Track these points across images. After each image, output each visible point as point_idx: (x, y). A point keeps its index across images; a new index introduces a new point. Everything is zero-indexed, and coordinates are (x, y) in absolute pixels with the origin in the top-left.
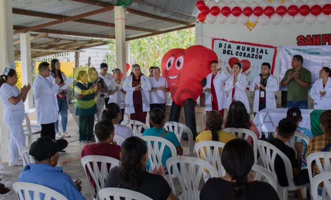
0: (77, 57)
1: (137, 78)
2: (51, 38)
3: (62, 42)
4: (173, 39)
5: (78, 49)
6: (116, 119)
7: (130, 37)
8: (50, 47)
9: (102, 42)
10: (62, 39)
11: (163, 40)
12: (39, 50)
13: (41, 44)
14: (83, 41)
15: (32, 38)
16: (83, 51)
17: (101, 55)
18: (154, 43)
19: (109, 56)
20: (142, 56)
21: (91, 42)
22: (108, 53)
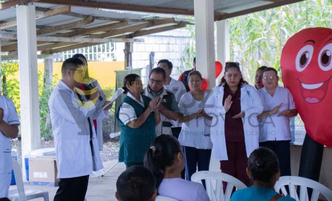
0: (128, 53)
1: (234, 90)
2: (76, 15)
3: (97, 23)
4: (318, 14)
5: (131, 36)
6: (173, 167)
7: (229, 11)
8: (77, 32)
9: (174, 22)
10: (97, 18)
11: (296, 16)
12: (55, 39)
13: (59, 28)
14: (137, 21)
15: (41, 15)
16: (140, 41)
17: (176, 48)
18: (279, 24)
19: (190, 51)
20: (257, 49)
21: (152, 22)
22: (188, 44)
